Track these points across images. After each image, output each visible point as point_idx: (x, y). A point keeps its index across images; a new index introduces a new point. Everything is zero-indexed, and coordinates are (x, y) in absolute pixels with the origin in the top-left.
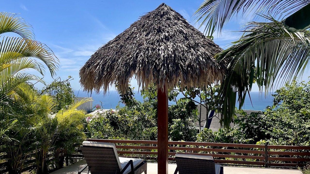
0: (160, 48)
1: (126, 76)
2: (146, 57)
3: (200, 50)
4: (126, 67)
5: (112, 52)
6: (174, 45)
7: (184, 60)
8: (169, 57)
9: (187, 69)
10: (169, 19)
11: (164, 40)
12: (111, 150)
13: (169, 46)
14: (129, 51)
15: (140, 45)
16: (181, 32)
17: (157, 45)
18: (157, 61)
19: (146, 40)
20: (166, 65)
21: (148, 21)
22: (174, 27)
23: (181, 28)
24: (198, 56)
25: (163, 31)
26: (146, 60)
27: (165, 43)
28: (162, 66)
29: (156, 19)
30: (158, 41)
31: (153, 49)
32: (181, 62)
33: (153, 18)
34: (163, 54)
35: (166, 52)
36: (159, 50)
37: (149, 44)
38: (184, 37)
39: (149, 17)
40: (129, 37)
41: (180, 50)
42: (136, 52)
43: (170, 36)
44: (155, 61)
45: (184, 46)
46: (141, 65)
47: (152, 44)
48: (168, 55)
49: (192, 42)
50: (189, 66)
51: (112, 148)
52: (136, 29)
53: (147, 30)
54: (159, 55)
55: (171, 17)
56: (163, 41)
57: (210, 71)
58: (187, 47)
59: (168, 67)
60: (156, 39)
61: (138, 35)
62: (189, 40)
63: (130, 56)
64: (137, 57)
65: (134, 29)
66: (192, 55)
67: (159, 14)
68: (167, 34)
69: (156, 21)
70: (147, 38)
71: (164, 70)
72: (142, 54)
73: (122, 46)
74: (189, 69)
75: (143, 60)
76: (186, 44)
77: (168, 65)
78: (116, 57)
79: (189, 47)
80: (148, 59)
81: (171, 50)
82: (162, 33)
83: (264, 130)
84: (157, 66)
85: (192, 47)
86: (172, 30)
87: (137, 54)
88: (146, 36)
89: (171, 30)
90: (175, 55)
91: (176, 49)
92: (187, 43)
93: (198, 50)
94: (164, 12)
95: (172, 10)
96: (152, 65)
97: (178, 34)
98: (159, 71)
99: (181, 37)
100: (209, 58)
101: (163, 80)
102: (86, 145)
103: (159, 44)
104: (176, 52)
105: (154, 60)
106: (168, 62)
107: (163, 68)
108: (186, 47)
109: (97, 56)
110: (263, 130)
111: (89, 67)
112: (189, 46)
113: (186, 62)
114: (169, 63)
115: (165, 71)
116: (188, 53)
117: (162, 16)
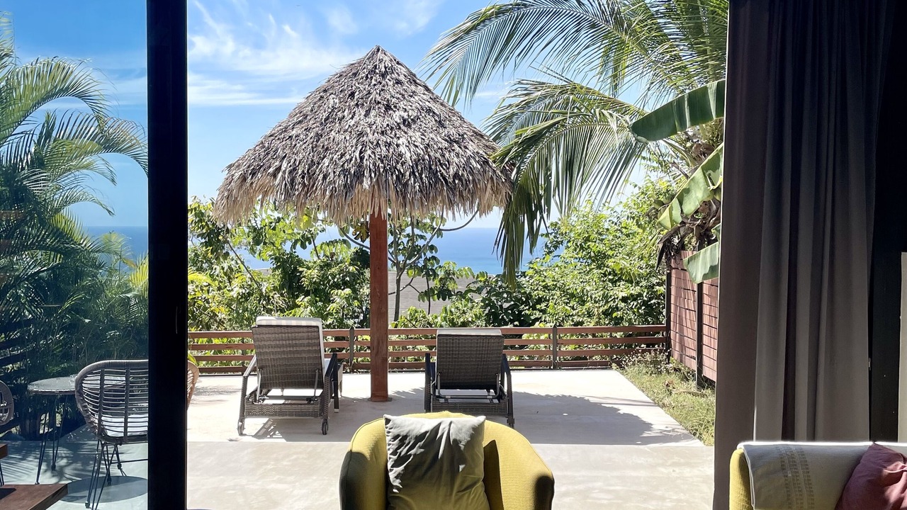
0: (400, 142)
1: (346, 193)
2: (379, 158)
3: (470, 148)
4: (344, 177)
5: (301, 146)
6: (423, 137)
7: (446, 165)
8: (419, 160)
9: (454, 181)
10: (398, 82)
11: (402, 126)
12: (316, 329)
13: (413, 139)
14: (342, 145)
15: (361, 134)
16: (429, 110)
17: (392, 136)
18: (399, 166)
19: (370, 126)
20: (417, 174)
21: (357, 85)
22: (412, 99)
23: (427, 103)
24: (469, 158)
25: (395, 107)
26: (381, 165)
27: (406, 133)
28: (410, 176)
29: (374, 82)
30: (392, 129)
31: (388, 145)
32: (441, 169)
33: (367, 77)
34: (408, 155)
35: (412, 150)
36: (398, 146)
37: (378, 133)
38: (436, 121)
39: (355, 74)
40: (327, 119)
41: (435, 146)
42: (356, 148)
43: (412, 120)
44: (396, 168)
45: (440, 139)
46: (373, 175)
47: (382, 133)
48: (418, 155)
49: (453, 131)
50: (456, 176)
51: (317, 327)
52: (337, 101)
53: (363, 105)
54: (401, 155)
55: (402, 78)
56: (400, 128)
57: (489, 186)
58: (446, 140)
59: (421, 179)
60: (388, 125)
61: (346, 113)
62: (446, 128)
63: (348, 157)
64: (362, 158)
65: (332, 101)
66: (458, 157)
67: (377, 71)
68: (405, 115)
69: (375, 85)
70: (368, 120)
71: (415, 183)
72: (369, 152)
73: (319, 136)
74: (457, 182)
75: (374, 164)
76: (444, 134)
77: (421, 175)
78: (313, 157)
79: (451, 141)
80: (382, 162)
81: (422, 146)
82: (394, 111)
83: (528, 309)
84: (401, 176)
85: (455, 142)
86: (411, 106)
87: (361, 153)
88: (365, 116)
89: (409, 107)
90: (429, 156)
91: (428, 145)
92: (444, 132)
93: (466, 147)
94: (385, 68)
95: (398, 63)
96: (392, 175)
97: (423, 115)
98: (406, 185)
99: (431, 122)
100: (486, 162)
101: (416, 202)
102: (264, 323)
103: (396, 134)
104: (429, 150)
105: (394, 165)
106: (420, 168)
107: (412, 179)
108: (443, 141)
109: (268, 154)
110: (527, 312)
111: (253, 174)
112: (450, 138)
113: (448, 168)
114: (422, 170)
115: (417, 184)
116: (450, 151)
117: (383, 75)
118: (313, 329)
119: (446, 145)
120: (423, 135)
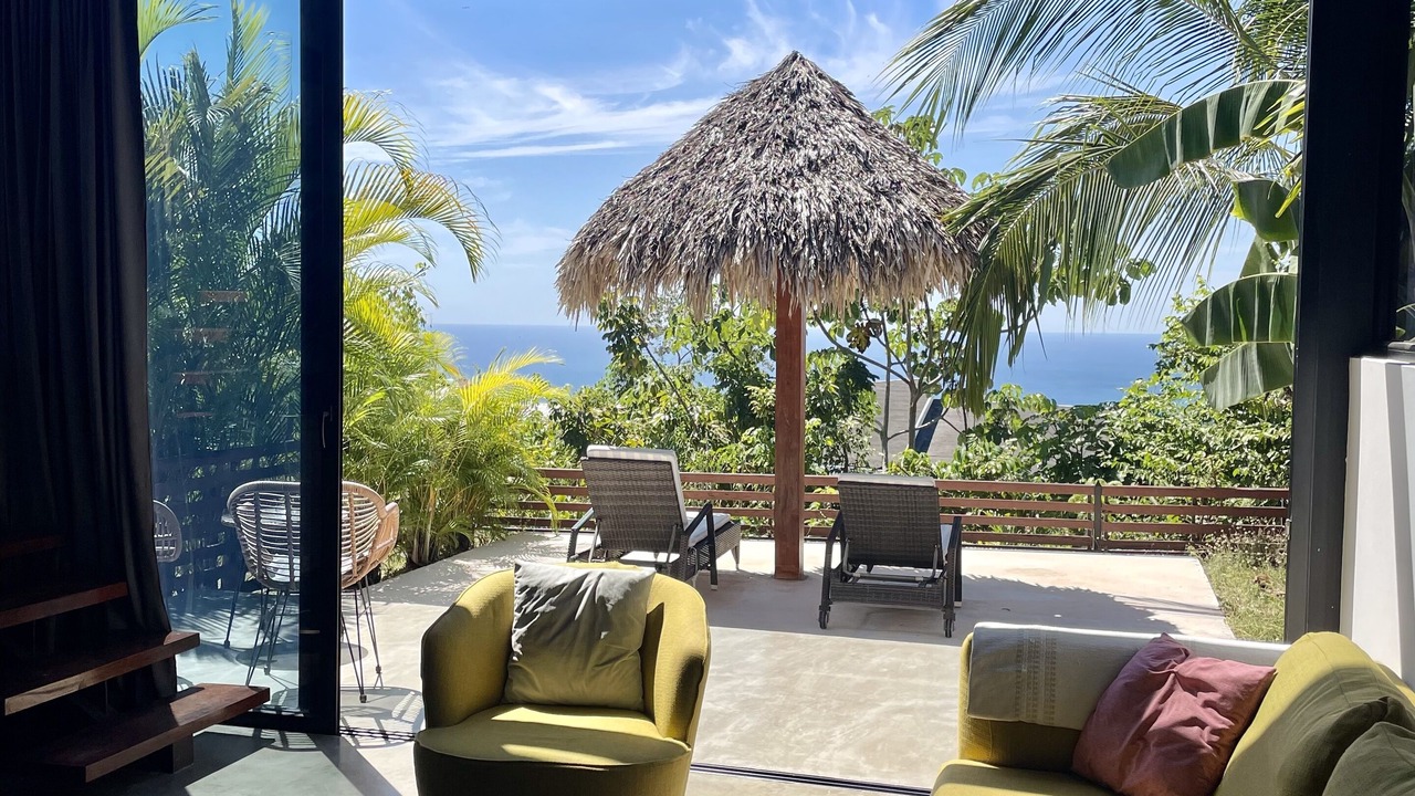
0: (797, 195)
1: (709, 271)
2: (761, 220)
3: (906, 203)
4: (707, 248)
5: (660, 202)
6: (835, 187)
7: (862, 229)
8: (822, 221)
9: (872, 253)
10: (814, 105)
11: (805, 171)
12: (667, 467)
13: (819, 190)
14: (713, 201)
15: (741, 185)
16: (852, 147)
17: (787, 186)
18: (790, 231)
19: (757, 171)
20: (814, 242)
21: (753, 112)
22: (831, 130)
23: (851, 135)
24: (900, 218)
25: (801, 142)
26: (762, 229)
27: (809, 181)
28: (804, 245)
29: (777, 107)
30: (789, 175)
31: (779, 199)
32: (854, 234)
33: (770, 100)
34: (806, 213)
35: (813, 206)
36: (793, 200)
37: (767, 182)
38: (859, 162)
39: (754, 96)
40: (703, 161)
41: (851, 200)
42: (731, 205)
43: (823, 161)
44: (784, 233)
45: (861, 190)
46: (748, 244)
47: (774, 182)
48: (820, 214)
49: (883, 177)
50: (877, 244)
51: (669, 463)
52: (722, 136)
53: (755, 140)
54: (795, 215)
55: (821, 99)
56: (802, 175)
57: (932, 259)
58: (870, 191)
59: (821, 249)
60: (784, 169)
61: (728, 154)
62: (873, 172)
63: (717, 217)
64: (736, 220)
65: (715, 135)
66: (884, 216)
67: (785, 89)
68: (813, 154)
69: (778, 111)
70: (757, 163)
71: (810, 255)
72: (748, 210)
73: (686, 188)
74: (876, 253)
75: (753, 228)
76: (867, 182)
77: (820, 243)
78: (673, 218)
79: (877, 193)
80: (765, 225)
81: (828, 201)
82: (799, 150)
83: (1111, 460)
84: (790, 245)
85: (884, 193)
86: (826, 141)
87: (736, 210)
88: (753, 157)
89: (823, 142)
90: (838, 215)
91: (839, 198)
92: (868, 179)
93: (899, 202)
94: (799, 84)
95: (821, 76)
96: (778, 243)
97: (842, 153)
98: (797, 257)
99: (852, 163)
100: (928, 224)
101: (809, 284)
102: (597, 455)
103: (793, 184)
104: (840, 206)
105: (783, 228)
106: (821, 233)
107: (807, 250)
108: (866, 192)
109: (615, 215)
110: (1109, 463)
111: (593, 244)
112: (876, 188)
113: (866, 233)
114: (823, 237)
115: (813, 257)
116: (872, 208)
117: (793, 96)
118: (662, 466)
119: (867, 197)
120: (835, 183)
